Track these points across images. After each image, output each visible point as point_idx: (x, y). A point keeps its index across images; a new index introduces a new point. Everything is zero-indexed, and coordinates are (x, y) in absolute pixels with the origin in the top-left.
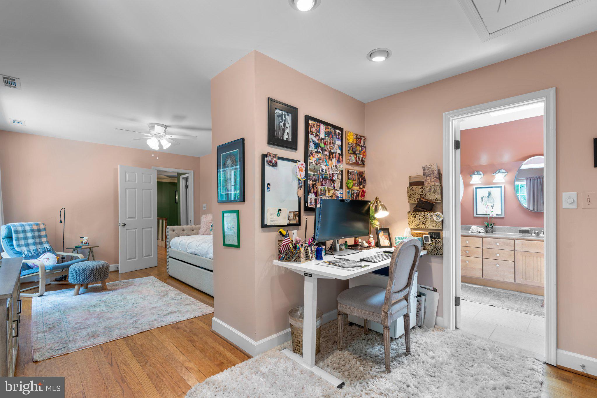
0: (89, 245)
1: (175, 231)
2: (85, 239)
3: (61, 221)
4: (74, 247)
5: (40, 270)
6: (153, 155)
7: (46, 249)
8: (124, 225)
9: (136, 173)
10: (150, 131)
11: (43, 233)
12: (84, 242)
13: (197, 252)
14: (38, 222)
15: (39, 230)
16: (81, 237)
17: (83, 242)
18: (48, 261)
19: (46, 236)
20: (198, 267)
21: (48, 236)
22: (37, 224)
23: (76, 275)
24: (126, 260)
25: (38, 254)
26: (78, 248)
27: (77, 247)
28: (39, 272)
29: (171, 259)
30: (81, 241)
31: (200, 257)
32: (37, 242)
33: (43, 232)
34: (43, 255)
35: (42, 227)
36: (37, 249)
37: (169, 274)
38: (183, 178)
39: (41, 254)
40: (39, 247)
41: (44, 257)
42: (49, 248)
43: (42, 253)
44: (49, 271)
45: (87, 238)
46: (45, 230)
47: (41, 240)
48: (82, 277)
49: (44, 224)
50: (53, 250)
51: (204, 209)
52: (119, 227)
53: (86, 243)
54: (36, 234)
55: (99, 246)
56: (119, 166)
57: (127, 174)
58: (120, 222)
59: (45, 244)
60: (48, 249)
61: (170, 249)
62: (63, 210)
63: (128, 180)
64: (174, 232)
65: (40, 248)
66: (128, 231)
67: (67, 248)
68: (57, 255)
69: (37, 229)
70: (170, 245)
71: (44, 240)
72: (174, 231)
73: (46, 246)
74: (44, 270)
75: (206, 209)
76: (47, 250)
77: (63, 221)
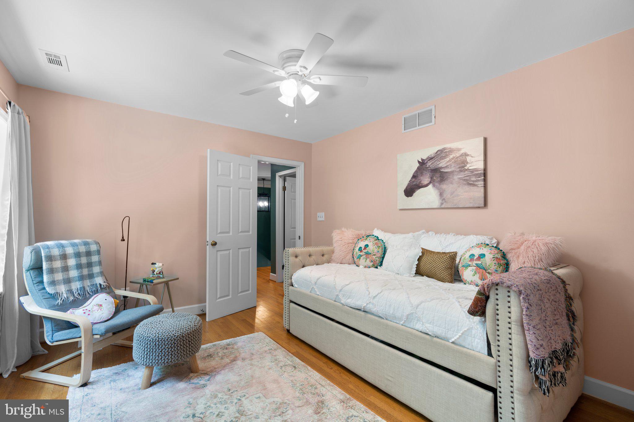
0: (163, 278)
1: (299, 258)
2: (158, 266)
3: (123, 237)
4: (142, 281)
5: (82, 334)
6: (287, 115)
7: (99, 286)
8: (214, 244)
9: (232, 164)
10: (285, 66)
11: (95, 258)
12: (157, 271)
13: (370, 307)
14: (88, 240)
15: (89, 254)
16: (153, 264)
17: (154, 271)
18: (99, 310)
19: (100, 263)
20: (368, 335)
21: (102, 264)
22: (86, 244)
23: (146, 350)
24: (217, 299)
25: (86, 295)
26: (148, 281)
27: (146, 281)
28: (81, 337)
29: (292, 304)
30: (152, 269)
31: (382, 320)
32: (84, 274)
33: (95, 256)
34: (93, 298)
35: (94, 248)
36: (84, 288)
37: (288, 331)
38: (280, 176)
39: (91, 296)
40: (87, 283)
41: (94, 303)
42: (104, 284)
43: (92, 294)
44: (98, 336)
45: (161, 264)
46: (99, 252)
47: (92, 270)
48: (157, 354)
49: (97, 243)
50: (109, 287)
51: (319, 219)
52: (208, 247)
53: (160, 273)
54: (84, 260)
55: (178, 279)
56: (209, 150)
57: (220, 164)
58: (209, 239)
59: (97, 277)
60: (102, 286)
61: (291, 287)
62: (127, 219)
63: (220, 174)
64: (297, 260)
65: (89, 284)
66: (219, 253)
67: (131, 282)
68: (115, 297)
69: (86, 252)
70: (293, 281)
71: (96, 269)
72: (296, 257)
73: (99, 280)
74: (89, 335)
75: (323, 219)
76: (99, 289)
77: (126, 238)
